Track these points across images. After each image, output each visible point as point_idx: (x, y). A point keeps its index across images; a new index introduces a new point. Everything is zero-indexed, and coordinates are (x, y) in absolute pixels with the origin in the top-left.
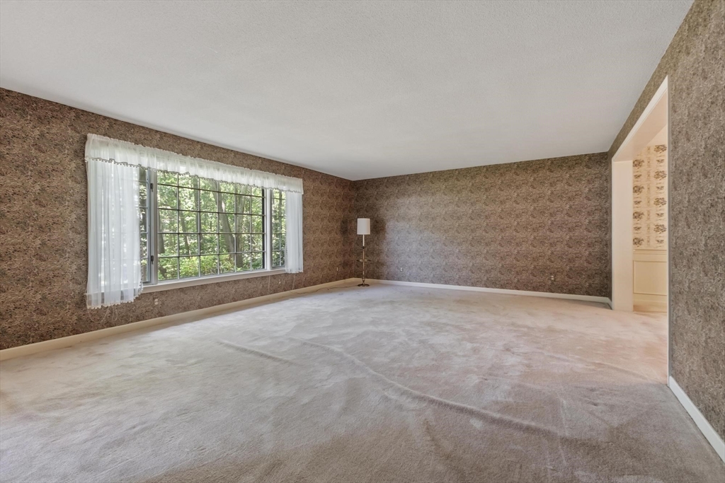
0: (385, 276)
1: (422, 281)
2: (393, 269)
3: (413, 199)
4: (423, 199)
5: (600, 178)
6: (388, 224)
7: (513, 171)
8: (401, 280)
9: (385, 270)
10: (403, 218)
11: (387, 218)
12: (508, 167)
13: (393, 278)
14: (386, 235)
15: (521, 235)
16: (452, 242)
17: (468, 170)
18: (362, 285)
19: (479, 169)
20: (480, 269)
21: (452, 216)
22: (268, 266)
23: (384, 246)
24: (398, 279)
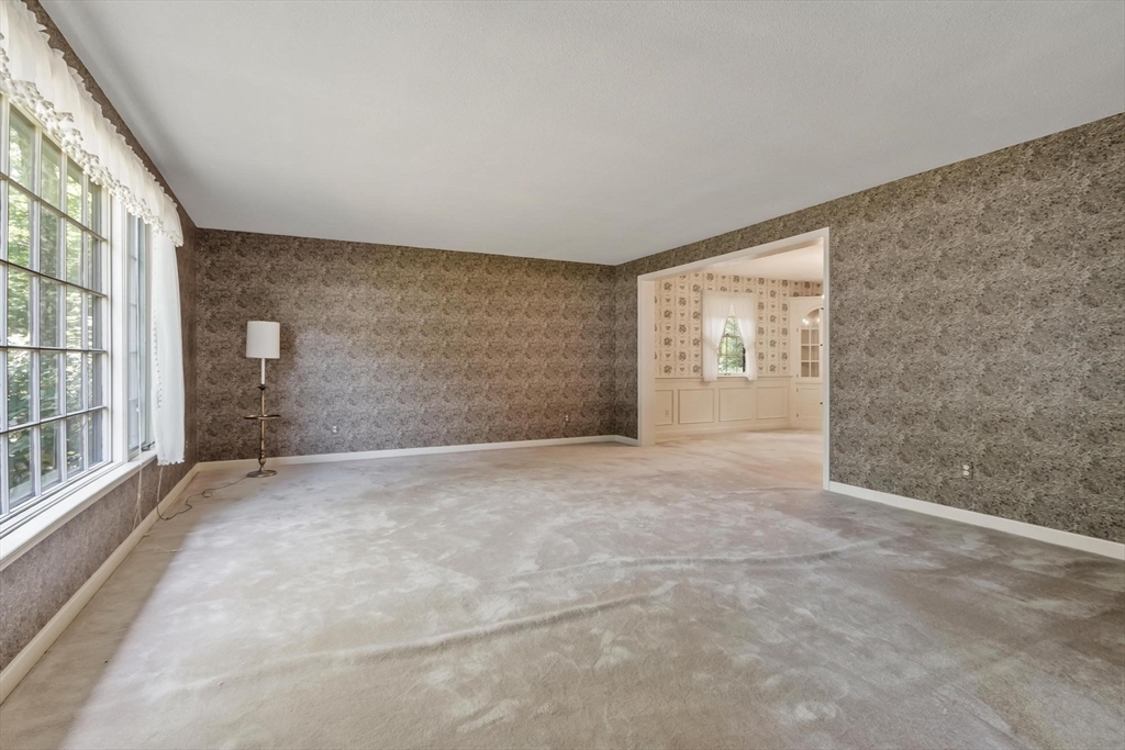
0: (293, 448)
1: (379, 447)
2: (312, 432)
3: (362, 290)
4: (382, 295)
5: (610, 295)
6: (301, 336)
7: (524, 270)
8: (334, 452)
9: (292, 436)
10: (340, 327)
11: (300, 323)
12: (519, 262)
13: (314, 449)
14: (297, 359)
15: (533, 362)
16: (436, 373)
17: (463, 256)
18: (260, 472)
19: (479, 257)
20: (479, 415)
21: (436, 329)
22: (120, 452)
23: (290, 385)
24: (328, 450)
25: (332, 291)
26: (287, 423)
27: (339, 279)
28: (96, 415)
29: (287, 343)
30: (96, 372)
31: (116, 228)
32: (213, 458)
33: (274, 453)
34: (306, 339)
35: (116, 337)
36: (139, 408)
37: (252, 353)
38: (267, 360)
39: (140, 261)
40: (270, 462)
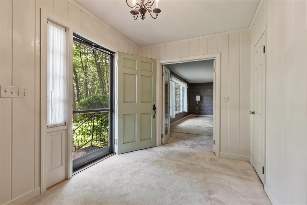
2: (205, 112)
9: (202, 112)
11: (203, 96)
13: (205, 114)
14: (203, 101)
18: (197, 116)
22: (182, 110)
23: (202, 104)
24: (207, 115)
25: (208, 90)
26: (201, 110)
27: (209, 88)
28: (180, 106)
29: (201, 98)
30: (180, 102)
31: (181, 88)
32: (192, 114)
33: (200, 114)
34: (204, 98)
35: (181, 99)
36: (183, 106)
37: (196, 100)
38: (198, 101)
39: (183, 90)
40: (199, 115)
